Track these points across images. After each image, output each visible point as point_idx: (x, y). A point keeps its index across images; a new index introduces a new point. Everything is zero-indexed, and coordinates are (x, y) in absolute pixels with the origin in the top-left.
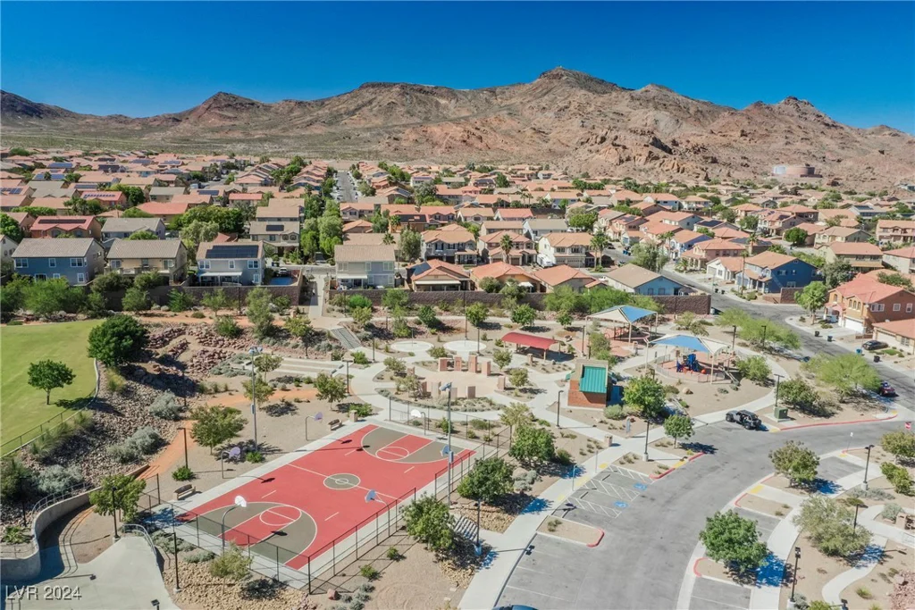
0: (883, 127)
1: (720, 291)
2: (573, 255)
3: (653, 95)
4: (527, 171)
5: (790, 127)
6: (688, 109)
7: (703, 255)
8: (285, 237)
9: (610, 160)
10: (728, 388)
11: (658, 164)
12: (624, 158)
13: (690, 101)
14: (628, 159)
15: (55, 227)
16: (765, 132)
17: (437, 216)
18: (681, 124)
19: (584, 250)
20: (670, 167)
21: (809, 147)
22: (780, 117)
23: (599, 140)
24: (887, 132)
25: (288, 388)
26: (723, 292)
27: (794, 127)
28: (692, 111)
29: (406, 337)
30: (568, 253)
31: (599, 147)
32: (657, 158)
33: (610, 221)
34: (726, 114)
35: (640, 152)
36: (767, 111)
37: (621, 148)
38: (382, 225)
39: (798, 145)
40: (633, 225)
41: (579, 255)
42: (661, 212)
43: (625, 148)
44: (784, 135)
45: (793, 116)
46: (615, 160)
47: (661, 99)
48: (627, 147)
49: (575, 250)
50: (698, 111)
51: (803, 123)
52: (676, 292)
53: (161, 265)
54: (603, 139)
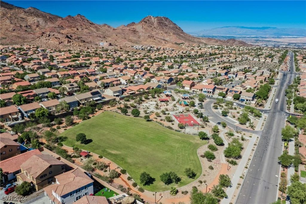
0: (105, 25)
3: (32, 11)
5: (81, 24)
6: (46, 17)
9: (56, 43)
11: (71, 44)
12: (60, 42)
13: (46, 14)
14: (62, 42)
16: (74, 26)
18: (47, 23)
20: (76, 45)
21: (88, 31)
22: (77, 20)
23: (48, 36)
24: (107, 26)
27: (82, 24)
28: (48, 17)
31: (49, 38)
32: (70, 42)
34: (60, 19)
35: (65, 40)
36: (73, 19)
37: (58, 39)
39: (85, 30)
43: (59, 39)
44: (80, 27)
45: (80, 20)
46: (58, 43)
47: (36, 13)
48: (60, 38)
50: (50, 18)
51: (84, 23)
54: (49, 36)
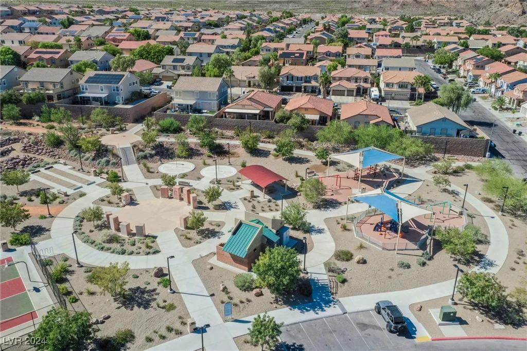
1: (517, 132)
2: (400, 90)
4: (446, 20)
7: (521, 96)
8: (183, 68)
10: (413, 261)
15: (40, 56)
17: (328, 53)
19: (409, 87)
25: (33, 199)
26: (520, 133)
29: (185, 158)
30: (396, 88)
31: (509, 2)
33: (464, 60)
38: (265, 60)
40: (480, 64)
41: (405, 90)
42: (522, 54)
46: (519, 12)
49: (402, 85)
52: (458, 134)
53: (51, 87)
